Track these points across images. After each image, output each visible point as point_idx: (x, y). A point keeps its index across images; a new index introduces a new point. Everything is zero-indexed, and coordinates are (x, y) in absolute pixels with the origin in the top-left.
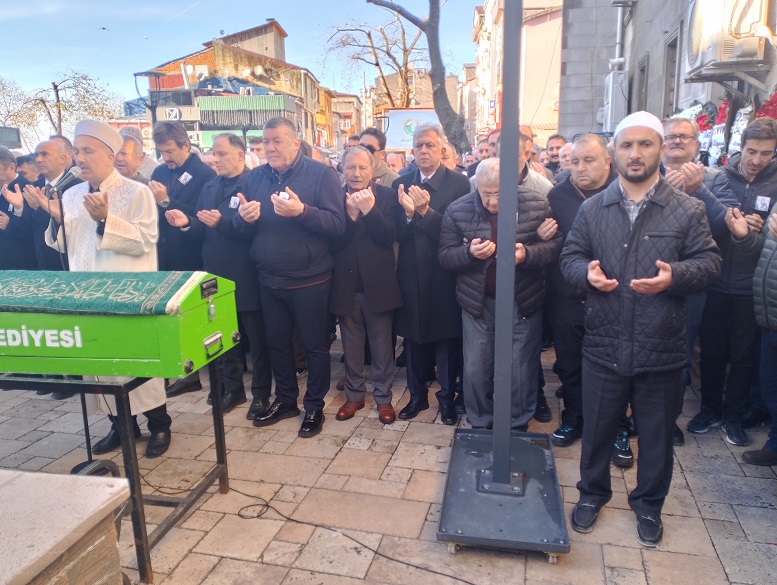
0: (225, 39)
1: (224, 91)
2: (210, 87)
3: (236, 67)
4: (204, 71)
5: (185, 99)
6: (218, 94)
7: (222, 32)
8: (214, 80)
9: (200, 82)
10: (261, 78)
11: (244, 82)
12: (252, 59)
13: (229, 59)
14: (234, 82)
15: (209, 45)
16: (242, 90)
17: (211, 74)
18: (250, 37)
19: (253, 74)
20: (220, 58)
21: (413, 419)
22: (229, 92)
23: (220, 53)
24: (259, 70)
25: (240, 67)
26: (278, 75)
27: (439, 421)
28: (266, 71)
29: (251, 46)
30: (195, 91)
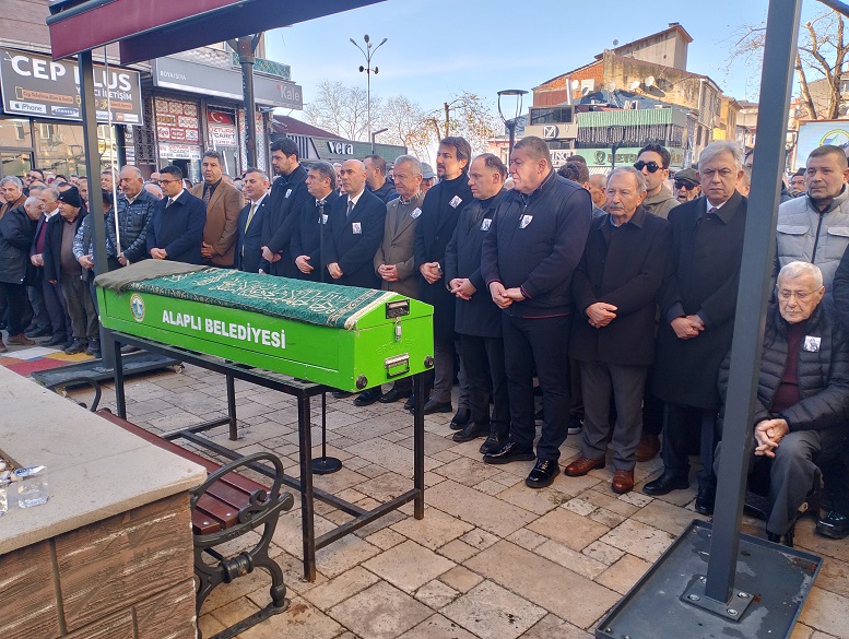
0: (617, 50)
1: (608, 106)
2: (593, 102)
3: (625, 80)
4: (589, 85)
5: (564, 116)
6: (599, 109)
7: (615, 42)
8: (597, 95)
9: (583, 98)
10: (651, 88)
11: (630, 95)
12: (644, 69)
13: (619, 71)
14: (620, 96)
15: (599, 57)
16: (627, 104)
17: (596, 87)
18: (648, 45)
19: (643, 86)
20: (610, 70)
21: (660, 497)
22: (613, 107)
23: (610, 65)
24: (650, 81)
25: (629, 79)
26: (672, 86)
27: (692, 507)
28: (658, 81)
29: (647, 55)
30: (576, 107)
